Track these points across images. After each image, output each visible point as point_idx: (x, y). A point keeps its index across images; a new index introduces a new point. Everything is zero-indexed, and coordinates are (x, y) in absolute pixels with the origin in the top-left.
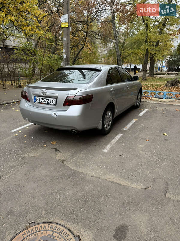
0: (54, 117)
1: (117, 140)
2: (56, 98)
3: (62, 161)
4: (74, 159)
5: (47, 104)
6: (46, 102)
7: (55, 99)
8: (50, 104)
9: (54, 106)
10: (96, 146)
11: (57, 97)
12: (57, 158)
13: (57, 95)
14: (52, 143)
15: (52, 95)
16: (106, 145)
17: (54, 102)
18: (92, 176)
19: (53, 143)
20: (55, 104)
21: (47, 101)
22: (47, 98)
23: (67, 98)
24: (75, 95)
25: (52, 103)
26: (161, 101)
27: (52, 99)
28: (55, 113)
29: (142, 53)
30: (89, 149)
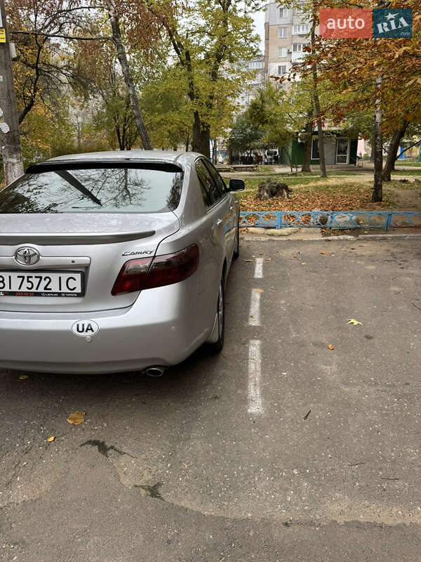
0: (84, 338)
1: (262, 363)
2: (84, 271)
3: (154, 491)
4: (186, 470)
5: (48, 293)
6: (41, 289)
7: (78, 277)
8: (59, 295)
9: (79, 300)
10: (216, 397)
11: (87, 267)
12: (128, 482)
13: (85, 260)
14: (71, 422)
15: (67, 260)
16: (243, 385)
17: (76, 284)
18: (286, 524)
19: (74, 419)
20: (79, 290)
21: (44, 283)
22: (44, 275)
23: (124, 267)
24: (153, 255)
25: (65, 290)
26: (272, 235)
27: (65, 276)
28: (86, 323)
29: (183, 121)
30: (205, 414)
